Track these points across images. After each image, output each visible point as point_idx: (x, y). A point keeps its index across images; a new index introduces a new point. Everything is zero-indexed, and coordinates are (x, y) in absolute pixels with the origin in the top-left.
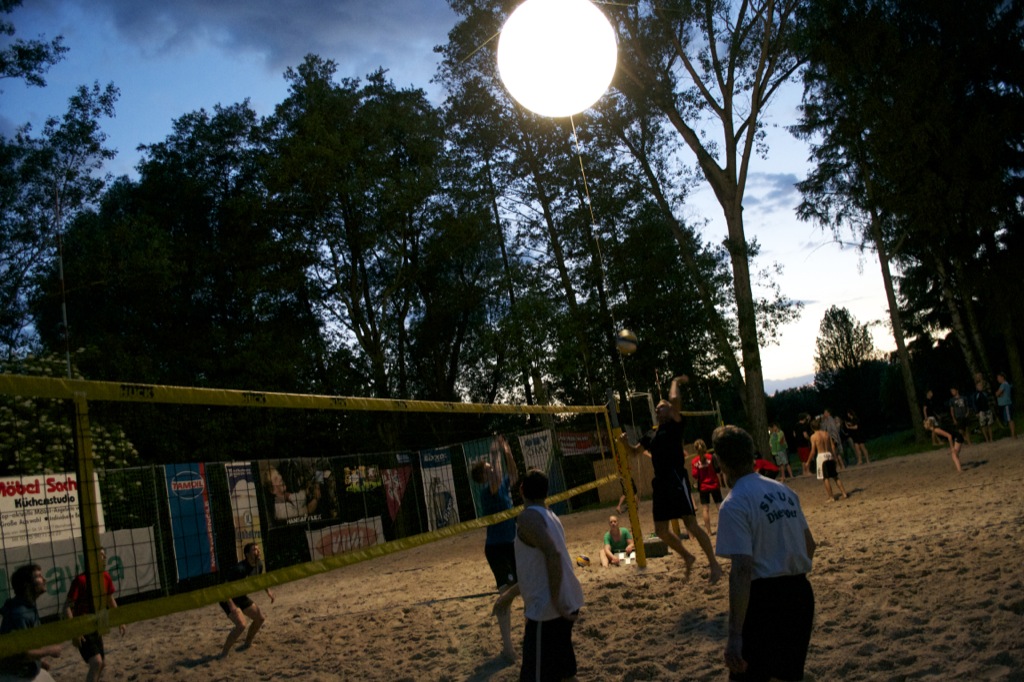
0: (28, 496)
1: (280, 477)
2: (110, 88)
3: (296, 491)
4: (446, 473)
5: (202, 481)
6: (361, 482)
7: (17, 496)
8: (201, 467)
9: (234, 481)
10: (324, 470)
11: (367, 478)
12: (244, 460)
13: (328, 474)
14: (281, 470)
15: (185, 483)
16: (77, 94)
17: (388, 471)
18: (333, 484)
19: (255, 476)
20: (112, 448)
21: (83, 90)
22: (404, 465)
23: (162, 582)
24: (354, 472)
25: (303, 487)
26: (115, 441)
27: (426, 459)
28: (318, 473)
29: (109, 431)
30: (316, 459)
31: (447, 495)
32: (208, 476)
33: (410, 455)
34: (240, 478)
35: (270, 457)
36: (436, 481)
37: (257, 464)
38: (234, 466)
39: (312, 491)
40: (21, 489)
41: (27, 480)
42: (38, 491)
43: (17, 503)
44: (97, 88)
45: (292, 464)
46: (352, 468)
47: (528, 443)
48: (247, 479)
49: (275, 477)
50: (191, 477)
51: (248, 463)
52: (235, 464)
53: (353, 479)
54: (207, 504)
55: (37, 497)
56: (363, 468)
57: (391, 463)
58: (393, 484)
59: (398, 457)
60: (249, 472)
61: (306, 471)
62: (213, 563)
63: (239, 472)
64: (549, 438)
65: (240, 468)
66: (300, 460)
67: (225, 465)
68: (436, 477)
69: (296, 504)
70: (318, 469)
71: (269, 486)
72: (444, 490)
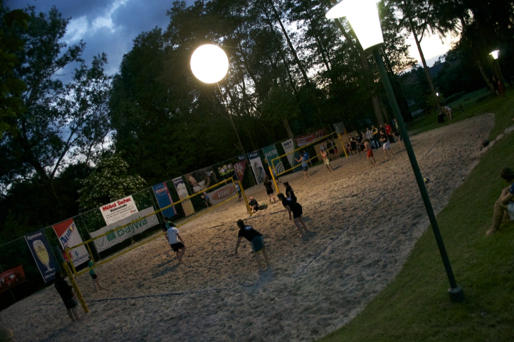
0: (113, 208)
1: (193, 178)
2: (104, 54)
3: (201, 181)
4: (258, 160)
5: (166, 188)
6: (225, 171)
7: (110, 209)
8: (165, 183)
9: (177, 185)
10: (210, 171)
11: (228, 169)
12: (179, 176)
13: (212, 172)
14: (193, 176)
15: (161, 190)
16: (93, 59)
17: (237, 164)
18: (215, 175)
19: (184, 181)
20: (137, 182)
21: (95, 57)
22: (242, 160)
23: (159, 221)
24: (222, 169)
25: (203, 179)
26: (138, 180)
27: (251, 156)
28: (208, 173)
29: (135, 177)
30: (206, 168)
31: (260, 168)
32: (168, 185)
33: (244, 155)
34: (178, 183)
35: (188, 172)
36: (256, 164)
37: (184, 176)
38: (175, 180)
39: (206, 179)
40: (110, 207)
41: (111, 204)
42: (116, 206)
43: (111, 211)
44: (99, 56)
45: (197, 172)
46: (221, 167)
47: (285, 145)
48: (181, 182)
49: (192, 179)
50: (162, 187)
51: (181, 177)
52: (175, 179)
53: (222, 171)
54: (169, 194)
55: (116, 208)
56: (226, 166)
57: (237, 161)
58: (239, 168)
59: (240, 158)
60: (181, 180)
61: (203, 173)
62: (175, 212)
63: (178, 181)
64: (292, 142)
65: (178, 180)
66: (200, 170)
67: (173, 180)
68: (256, 162)
69: (201, 186)
70: (208, 171)
71: (190, 182)
72: (259, 166)
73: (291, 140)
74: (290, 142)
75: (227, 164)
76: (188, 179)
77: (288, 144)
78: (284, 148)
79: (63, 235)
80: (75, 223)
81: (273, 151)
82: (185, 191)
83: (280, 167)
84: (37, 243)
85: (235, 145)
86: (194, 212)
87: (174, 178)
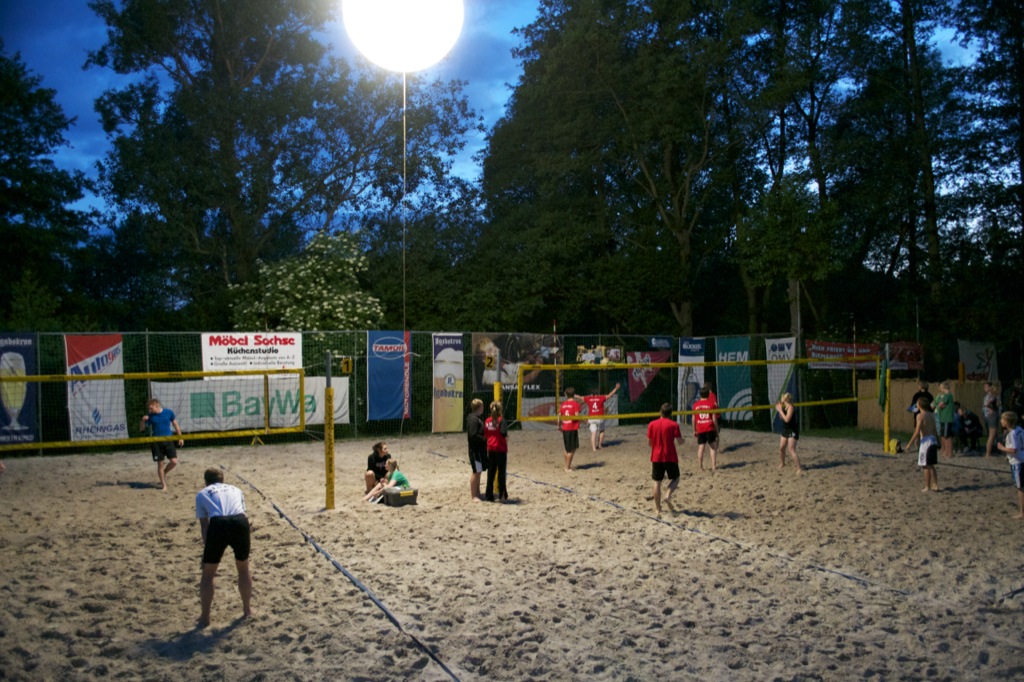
0: (238, 347)
1: (495, 349)
4: (698, 363)
5: (405, 346)
6: (597, 361)
7: (230, 346)
8: (407, 334)
9: (439, 349)
10: (552, 346)
11: (606, 358)
12: (458, 331)
13: (555, 350)
17: (638, 354)
18: (562, 359)
19: (465, 346)
22: (659, 350)
23: (352, 418)
24: (590, 352)
25: (523, 359)
27: (685, 346)
28: (543, 348)
30: (543, 336)
31: (695, 386)
32: (414, 342)
33: (669, 340)
34: (446, 346)
36: (690, 370)
37: (470, 336)
38: (438, 337)
39: (532, 363)
40: (232, 341)
41: (237, 336)
42: (246, 343)
43: (229, 351)
45: (513, 337)
46: (589, 348)
47: (774, 348)
48: (456, 347)
49: (490, 349)
50: (396, 342)
51: (460, 334)
52: (441, 334)
53: (587, 358)
54: (407, 365)
55: (245, 347)
56: (603, 348)
57: (645, 347)
58: (641, 366)
59: (653, 341)
60: (459, 342)
61: (529, 345)
62: (406, 411)
63: (447, 342)
64: (793, 347)
65: (448, 338)
66: (525, 334)
67: (434, 334)
68: (691, 366)
69: (510, 373)
70: (544, 345)
71: (480, 355)
72: (695, 380)
73: (792, 340)
74: (789, 346)
75: (610, 344)
76: (479, 345)
77: (781, 348)
78: (769, 355)
79: (81, 365)
80: (124, 346)
81: (739, 354)
82: (458, 372)
83: (743, 401)
84: (11, 360)
85: (673, 306)
86: (461, 429)
87: (439, 331)
